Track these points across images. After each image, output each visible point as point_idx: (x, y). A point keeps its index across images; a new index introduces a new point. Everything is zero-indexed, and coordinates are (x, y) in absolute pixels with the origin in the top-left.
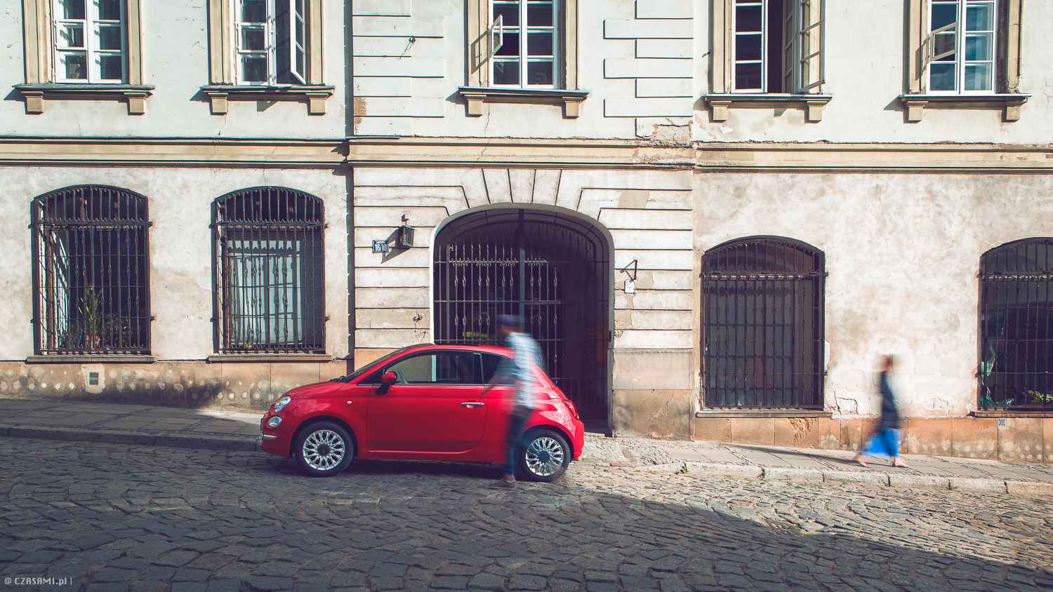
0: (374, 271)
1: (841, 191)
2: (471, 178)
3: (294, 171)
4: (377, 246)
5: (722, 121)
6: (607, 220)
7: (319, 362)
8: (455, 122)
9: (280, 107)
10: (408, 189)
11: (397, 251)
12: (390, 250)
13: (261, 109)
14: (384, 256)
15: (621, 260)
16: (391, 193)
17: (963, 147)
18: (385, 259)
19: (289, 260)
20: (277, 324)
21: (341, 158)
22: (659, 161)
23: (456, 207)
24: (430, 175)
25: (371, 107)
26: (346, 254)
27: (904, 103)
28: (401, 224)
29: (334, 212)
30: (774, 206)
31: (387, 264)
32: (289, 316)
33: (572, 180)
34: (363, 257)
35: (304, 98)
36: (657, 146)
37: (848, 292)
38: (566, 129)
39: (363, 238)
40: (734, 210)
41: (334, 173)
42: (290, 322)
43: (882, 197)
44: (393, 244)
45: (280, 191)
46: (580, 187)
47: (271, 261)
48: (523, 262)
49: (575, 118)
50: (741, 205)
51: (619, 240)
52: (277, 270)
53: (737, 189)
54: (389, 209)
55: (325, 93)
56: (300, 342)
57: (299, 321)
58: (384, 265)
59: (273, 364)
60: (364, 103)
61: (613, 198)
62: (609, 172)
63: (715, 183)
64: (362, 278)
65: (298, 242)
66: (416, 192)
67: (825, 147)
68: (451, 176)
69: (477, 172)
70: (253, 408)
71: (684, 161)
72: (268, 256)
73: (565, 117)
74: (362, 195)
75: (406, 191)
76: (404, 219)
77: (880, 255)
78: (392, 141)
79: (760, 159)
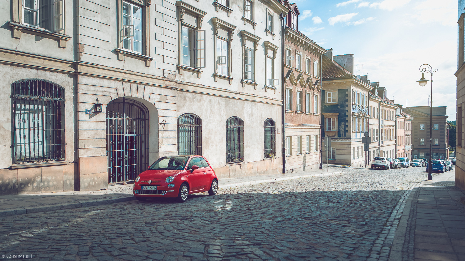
0: (86, 122)
1: (204, 100)
2: (119, 85)
3: (51, 73)
4: (88, 112)
5: (181, 74)
6: (158, 105)
7: (63, 165)
8: (113, 62)
9: (46, 41)
10: (98, 87)
11: (94, 114)
12: (92, 113)
13: (37, 40)
14: (90, 116)
15: (161, 120)
16: (92, 88)
17: (224, 90)
18: (90, 117)
19: (40, 115)
21: (74, 70)
22: (170, 86)
23: (114, 97)
24: (106, 82)
25: (86, 49)
26: (73, 114)
27: (214, 76)
28: (96, 103)
29: (69, 94)
30: (191, 104)
31: (91, 119)
33: (148, 89)
34: (82, 116)
35: (58, 39)
36: (169, 81)
37: (205, 131)
38: (145, 70)
39: (82, 107)
40: (184, 104)
41: (68, 76)
43: (211, 102)
44: (93, 111)
45: (39, 81)
46: (150, 93)
47: (31, 115)
48: (125, 119)
49: (148, 67)
50: (185, 103)
51: (160, 113)
52: (34, 120)
53: (184, 97)
54: (91, 95)
55: (67, 39)
58: (90, 120)
59: (43, 168)
60: (83, 47)
61: (158, 98)
62: (157, 88)
63: (180, 95)
64: (82, 126)
65: (44, 106)
66: (101, 89)
67: (201, 86)
68: (113, 84)
69: (121, 82)
70: (33, 191)
71: (174, 87)
72: (30, 112)
73: (146, 66)
74: (82, 88)
75: (98, 88)
76: (97, 100)
77: (211, 120)
78: (94, 66)
79: (190, 88)
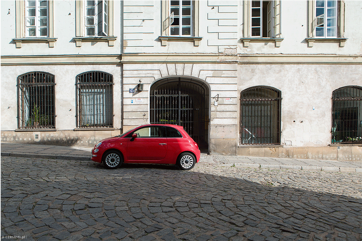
0: (130, 99)
1: (287, 70)
2: (163, 67)
3: (103, 66)
4: (131, 91)
5: (247, 47)
6: (209, 81)
7: (111, 130)
8: (158, 48)
9: (99, 44)
11: (137, 92)
12: (135, 92)
13: (92, 45)
14: (133, 94)
15: (213, 94)
16: (136, 72)
17: (326, 55)
19: (101, 96)
20: (97, 117)
21: (119, 61)
22: (226, 61)
23: (158, 77)
24: (149, 66)
25: (129, 43)
26: (120, 93)
27: (307, 41)
28: (139, 83)
29: (117, 79)
30: (264, 76)
31: (135, 96)
32: (101, 115)
33: (197, 67)
34: (126, 94)
35: (107, 41)
36: (225, 55)
37: (289, 105)
38: (195, 50)
39: (126, 88)
40: (251, 77)
41: (116, 66)
42: (102, 117)
43: (300, 72)
44: (136, 90)
45: (99, 72)
46: (199, 70)
47: (95, 96)
48: (180, 95)
49: (198, 46)
50: (253, 75)
51: (212, 87)
52: (97, 99)
53: (252, 70)
54: (135, 78)
55: (114, 39)
56: (105, 123)
57: (105, 116)
58: (133, 97)
59: (96, 131)
60: (127, 42)
61: (211, 73)
62: (209, 64)
63: (245, 68)
64: (126, 101)
65: (104, 90)
66: (144, 72)
67: (282, 55)
68: (156, 66)
69: (165, 64)
70: (89, 146)
71: (234, 60)
72: (94, 94)
73: (194, 46)
74: (126, 73)
75: (141, 72)
76: (140, 81)
77: (300, 92)
78: (136, 54)
79: (260, 60)
